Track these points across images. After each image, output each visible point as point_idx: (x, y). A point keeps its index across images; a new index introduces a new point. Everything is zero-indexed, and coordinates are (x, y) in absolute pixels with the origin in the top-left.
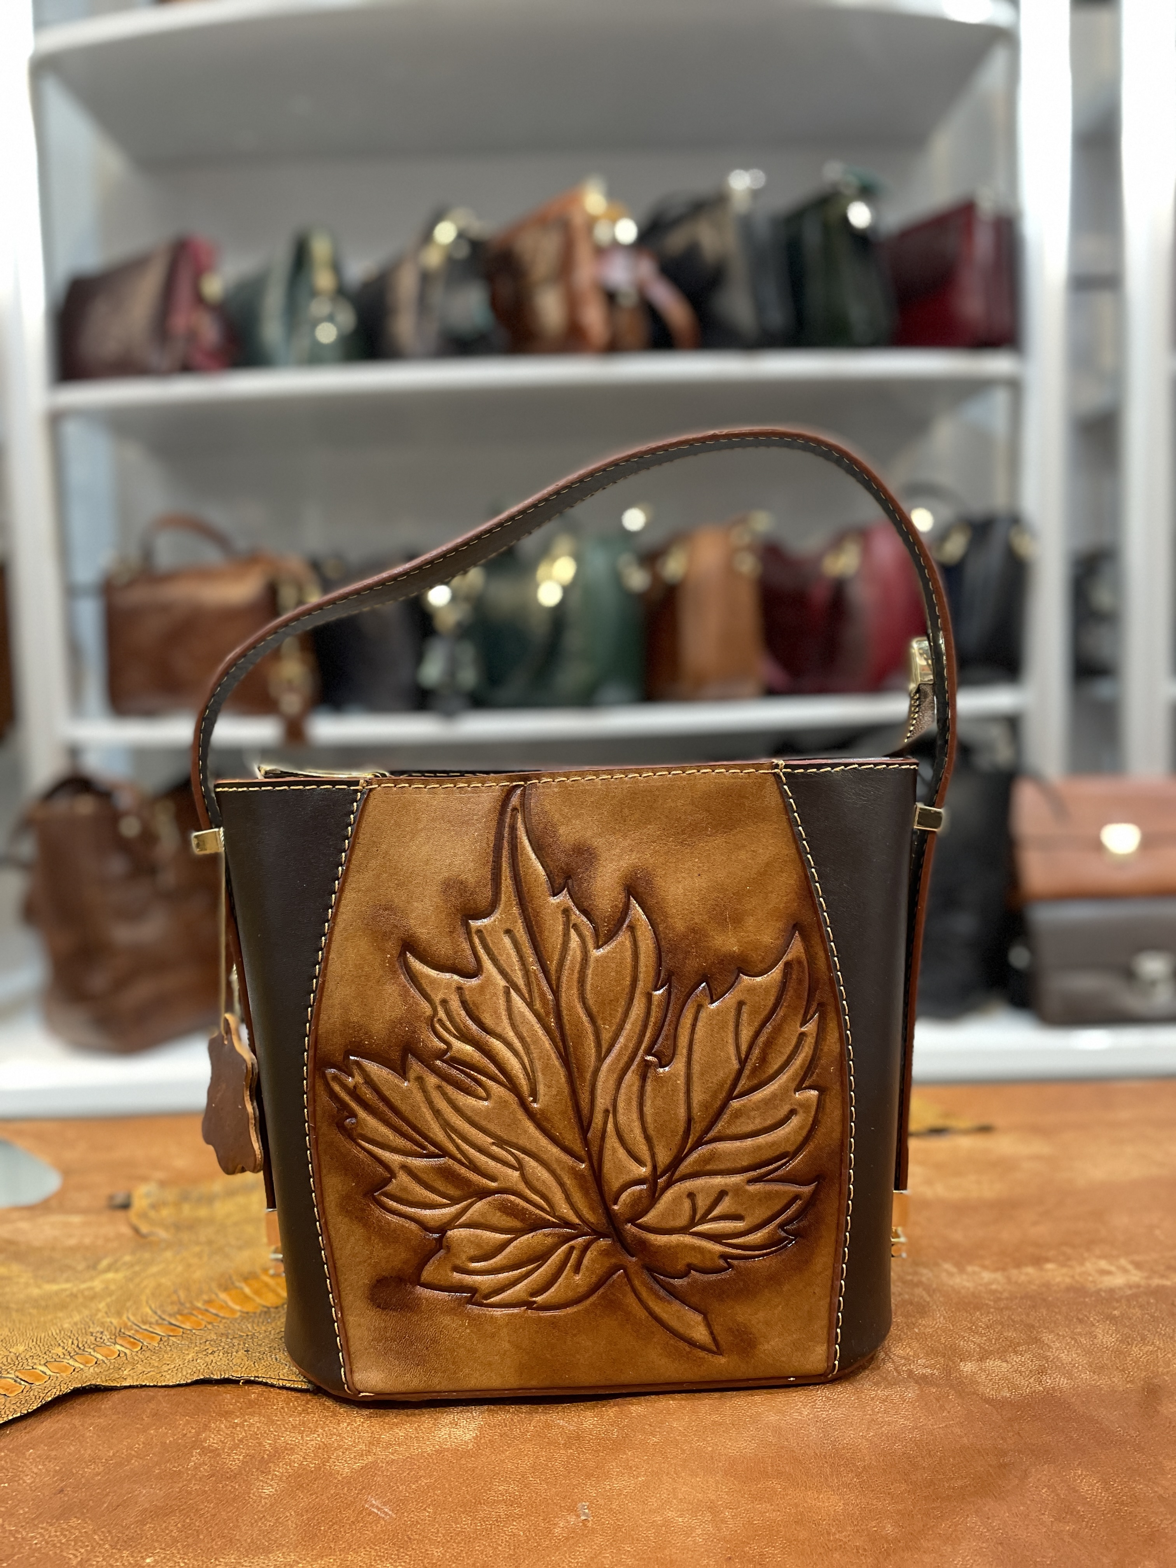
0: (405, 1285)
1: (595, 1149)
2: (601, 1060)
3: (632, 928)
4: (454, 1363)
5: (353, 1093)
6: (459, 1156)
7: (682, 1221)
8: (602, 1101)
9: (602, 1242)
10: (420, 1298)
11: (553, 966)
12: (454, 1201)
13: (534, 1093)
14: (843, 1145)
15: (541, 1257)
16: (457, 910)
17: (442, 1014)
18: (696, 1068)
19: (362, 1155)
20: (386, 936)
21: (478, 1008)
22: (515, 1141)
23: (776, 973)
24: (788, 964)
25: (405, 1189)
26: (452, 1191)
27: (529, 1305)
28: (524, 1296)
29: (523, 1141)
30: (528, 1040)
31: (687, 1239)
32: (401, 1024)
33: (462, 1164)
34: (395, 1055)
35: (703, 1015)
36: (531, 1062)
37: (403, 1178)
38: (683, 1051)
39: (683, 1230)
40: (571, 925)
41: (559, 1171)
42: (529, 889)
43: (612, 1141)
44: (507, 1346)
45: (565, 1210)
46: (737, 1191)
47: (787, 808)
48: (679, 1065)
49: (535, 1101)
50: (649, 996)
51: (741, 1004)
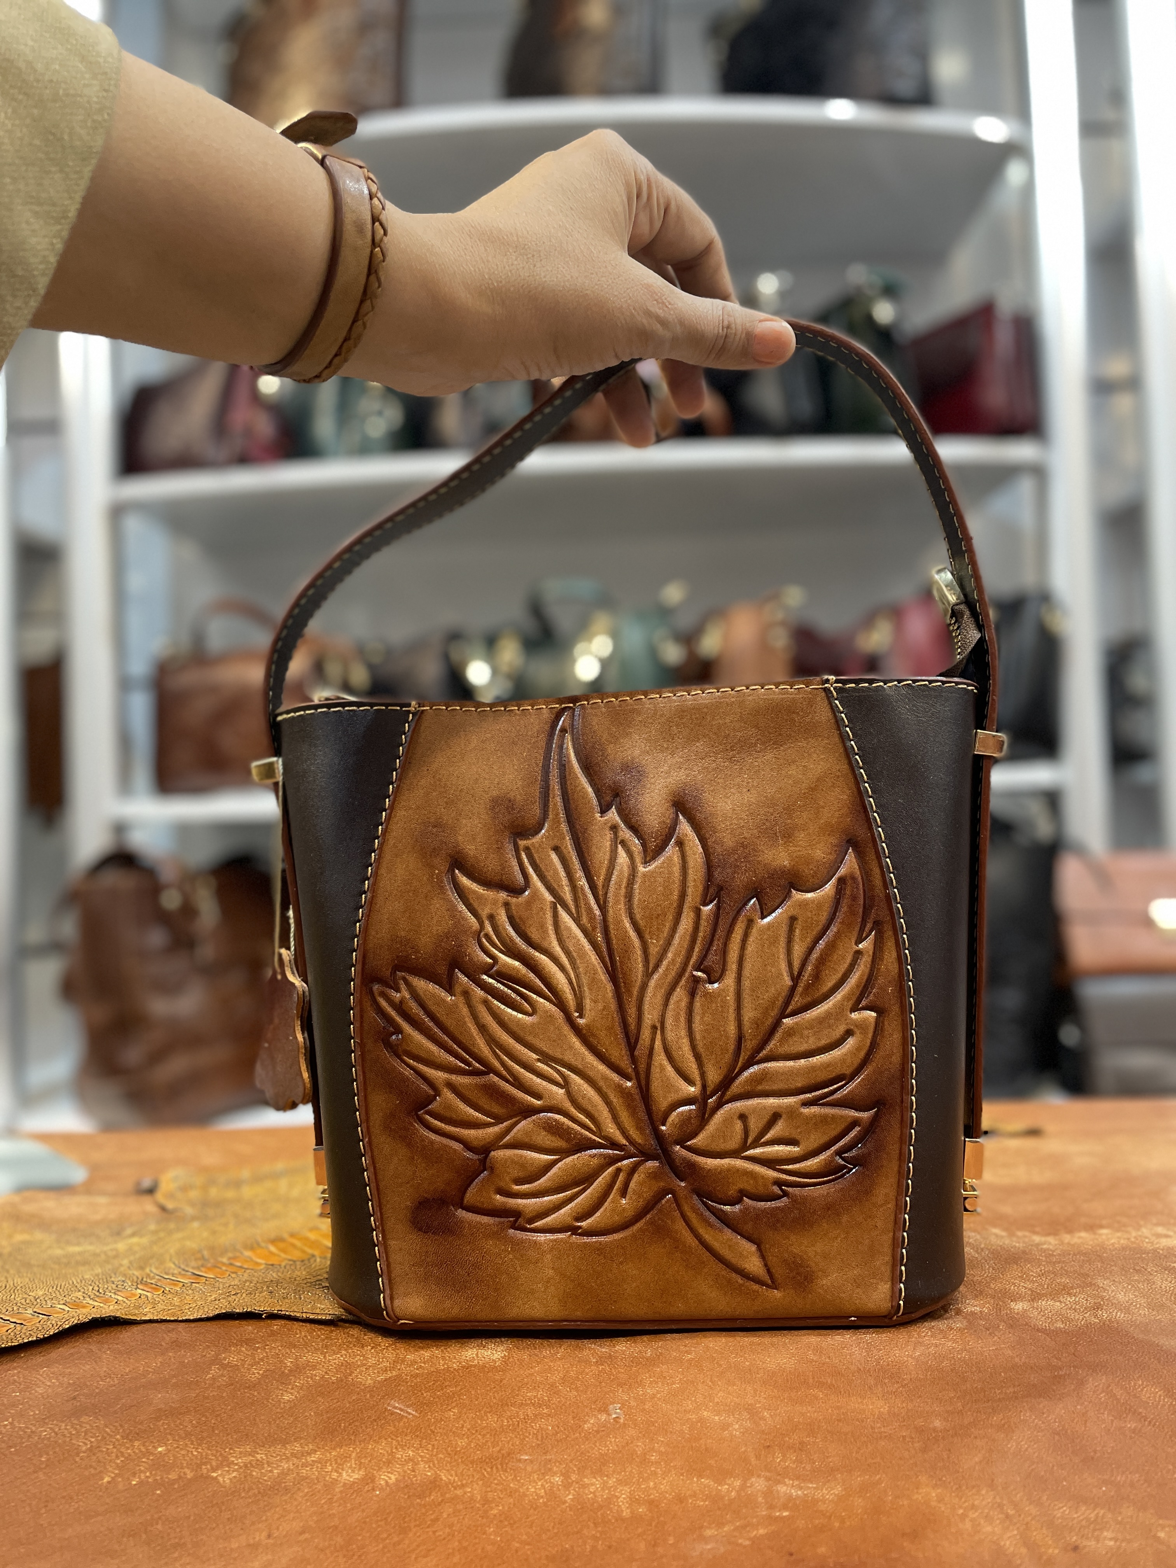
0: (448, 1207)
1: (642, 1067)
2: (648, 975)
3: (680, 844)
4: (496, 1290)
5: (400, 1008)
6: (504, 1073)
7: (734, 1143)
8: (650, 1017)
9: (652, 1164)
10: (462, 1222)
11: (600, 882)
12: (499, 1120)
13: (580, 1009)
14: (904, 1070)
15: (585, 1180)
16: (505, 826)
17: (489, 929)
18: (746, 984)
19: (408, 1072)
20: (435, 852)
21: (524, 923)
22: (560, 1057)
23: (829, 888)
24: (841, 881)
25: (449, 1107)
26: (497, 1109)
27: (574, 1230)
28: (569, 1220)
29: (568, 1057)
30: (575, 954)
31: (738, 1163)
32: (447, 938)
33: (507, 1081)
34: (442, 969)
35: (754, 931)
36: (577, 976)
37: (448, 1095)
38: (733, 967)
39: (734, 1154)
40: (618, 841)
41: (605, 1089)
42: (577, 806)
43: (660, 1058)
44: (551, 1272)
45: (611, 1129)
46: (792, 1112)
47: (838, 722)
48: (729, 980)
49: (581, 1016)
50: (698, 912)
51: (793, 919)
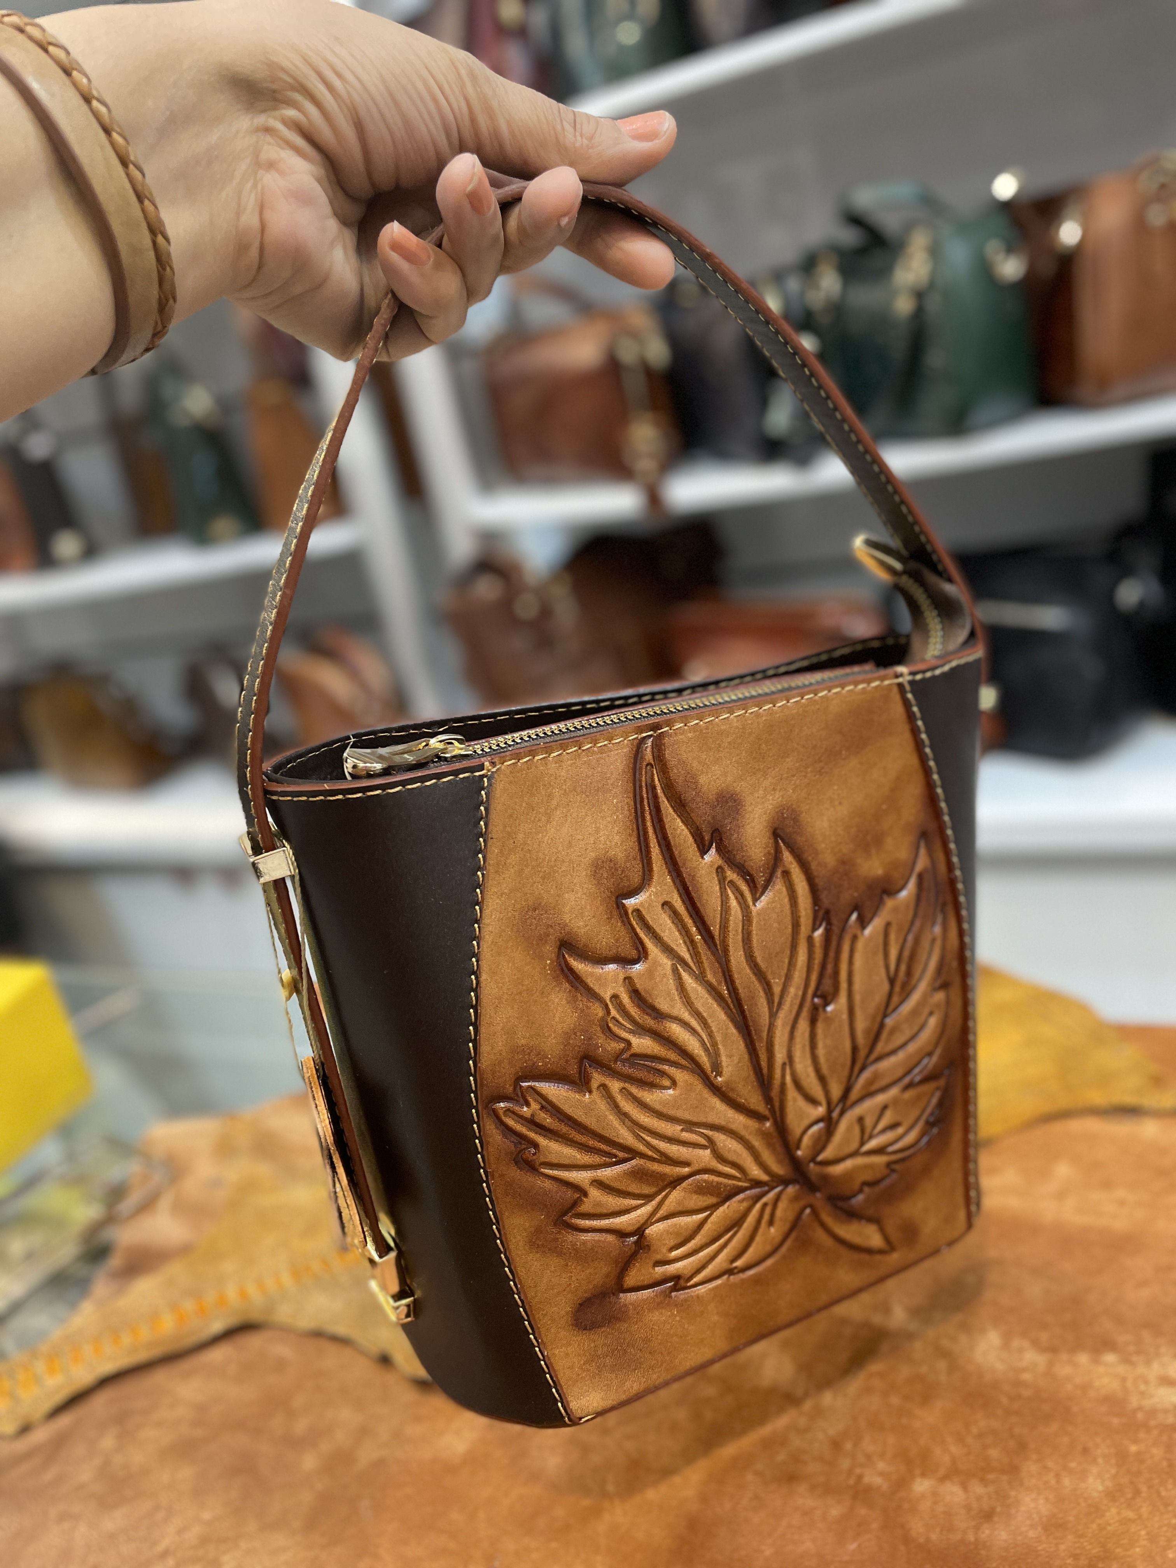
0: (610, 1297)
1: (777, 1104)
2: (773, 1015)
3: (786, 874)
5: (532, 1123)
6: (650, 1153)
7: (854, 1145)
8: (780, 1056)
9: (791, 1190)
10: (625, 1305)
11: (715, 930)
12: (648, 1198)
15: (737, 1223)
16: (611, 892)
17: (614, 1012)
18: (857, 998)
19: (548, 1184)
20: (542, 939)
21: (650, 995)
23: (912, 885)
24: (920, 877)
25: (598, 1204)
26: (647, 1190)
27: (730, 1272)
28: (726, 1266)
29: (712, 1119)
30: (705, 1014)
31: (859, 1161)
32: (575, 1034)
33: (653, 1159)
34: (573, 1070)
35: (860, 945)
36: (711, 1035)
37: (595, 1193)
38: (844, 985)
39: (855, 1154)
40: (727, 882)
41: (748, 1137)
42: (680, 853)
43: (792, 1093)
45: (756, 1172)
46: (895, 1101)
47: (911, 717)
48: (843, 999)
49: (719, 1074)
50: (810, 939)
